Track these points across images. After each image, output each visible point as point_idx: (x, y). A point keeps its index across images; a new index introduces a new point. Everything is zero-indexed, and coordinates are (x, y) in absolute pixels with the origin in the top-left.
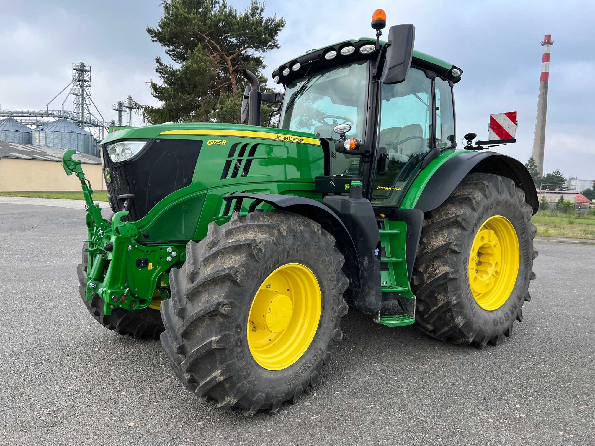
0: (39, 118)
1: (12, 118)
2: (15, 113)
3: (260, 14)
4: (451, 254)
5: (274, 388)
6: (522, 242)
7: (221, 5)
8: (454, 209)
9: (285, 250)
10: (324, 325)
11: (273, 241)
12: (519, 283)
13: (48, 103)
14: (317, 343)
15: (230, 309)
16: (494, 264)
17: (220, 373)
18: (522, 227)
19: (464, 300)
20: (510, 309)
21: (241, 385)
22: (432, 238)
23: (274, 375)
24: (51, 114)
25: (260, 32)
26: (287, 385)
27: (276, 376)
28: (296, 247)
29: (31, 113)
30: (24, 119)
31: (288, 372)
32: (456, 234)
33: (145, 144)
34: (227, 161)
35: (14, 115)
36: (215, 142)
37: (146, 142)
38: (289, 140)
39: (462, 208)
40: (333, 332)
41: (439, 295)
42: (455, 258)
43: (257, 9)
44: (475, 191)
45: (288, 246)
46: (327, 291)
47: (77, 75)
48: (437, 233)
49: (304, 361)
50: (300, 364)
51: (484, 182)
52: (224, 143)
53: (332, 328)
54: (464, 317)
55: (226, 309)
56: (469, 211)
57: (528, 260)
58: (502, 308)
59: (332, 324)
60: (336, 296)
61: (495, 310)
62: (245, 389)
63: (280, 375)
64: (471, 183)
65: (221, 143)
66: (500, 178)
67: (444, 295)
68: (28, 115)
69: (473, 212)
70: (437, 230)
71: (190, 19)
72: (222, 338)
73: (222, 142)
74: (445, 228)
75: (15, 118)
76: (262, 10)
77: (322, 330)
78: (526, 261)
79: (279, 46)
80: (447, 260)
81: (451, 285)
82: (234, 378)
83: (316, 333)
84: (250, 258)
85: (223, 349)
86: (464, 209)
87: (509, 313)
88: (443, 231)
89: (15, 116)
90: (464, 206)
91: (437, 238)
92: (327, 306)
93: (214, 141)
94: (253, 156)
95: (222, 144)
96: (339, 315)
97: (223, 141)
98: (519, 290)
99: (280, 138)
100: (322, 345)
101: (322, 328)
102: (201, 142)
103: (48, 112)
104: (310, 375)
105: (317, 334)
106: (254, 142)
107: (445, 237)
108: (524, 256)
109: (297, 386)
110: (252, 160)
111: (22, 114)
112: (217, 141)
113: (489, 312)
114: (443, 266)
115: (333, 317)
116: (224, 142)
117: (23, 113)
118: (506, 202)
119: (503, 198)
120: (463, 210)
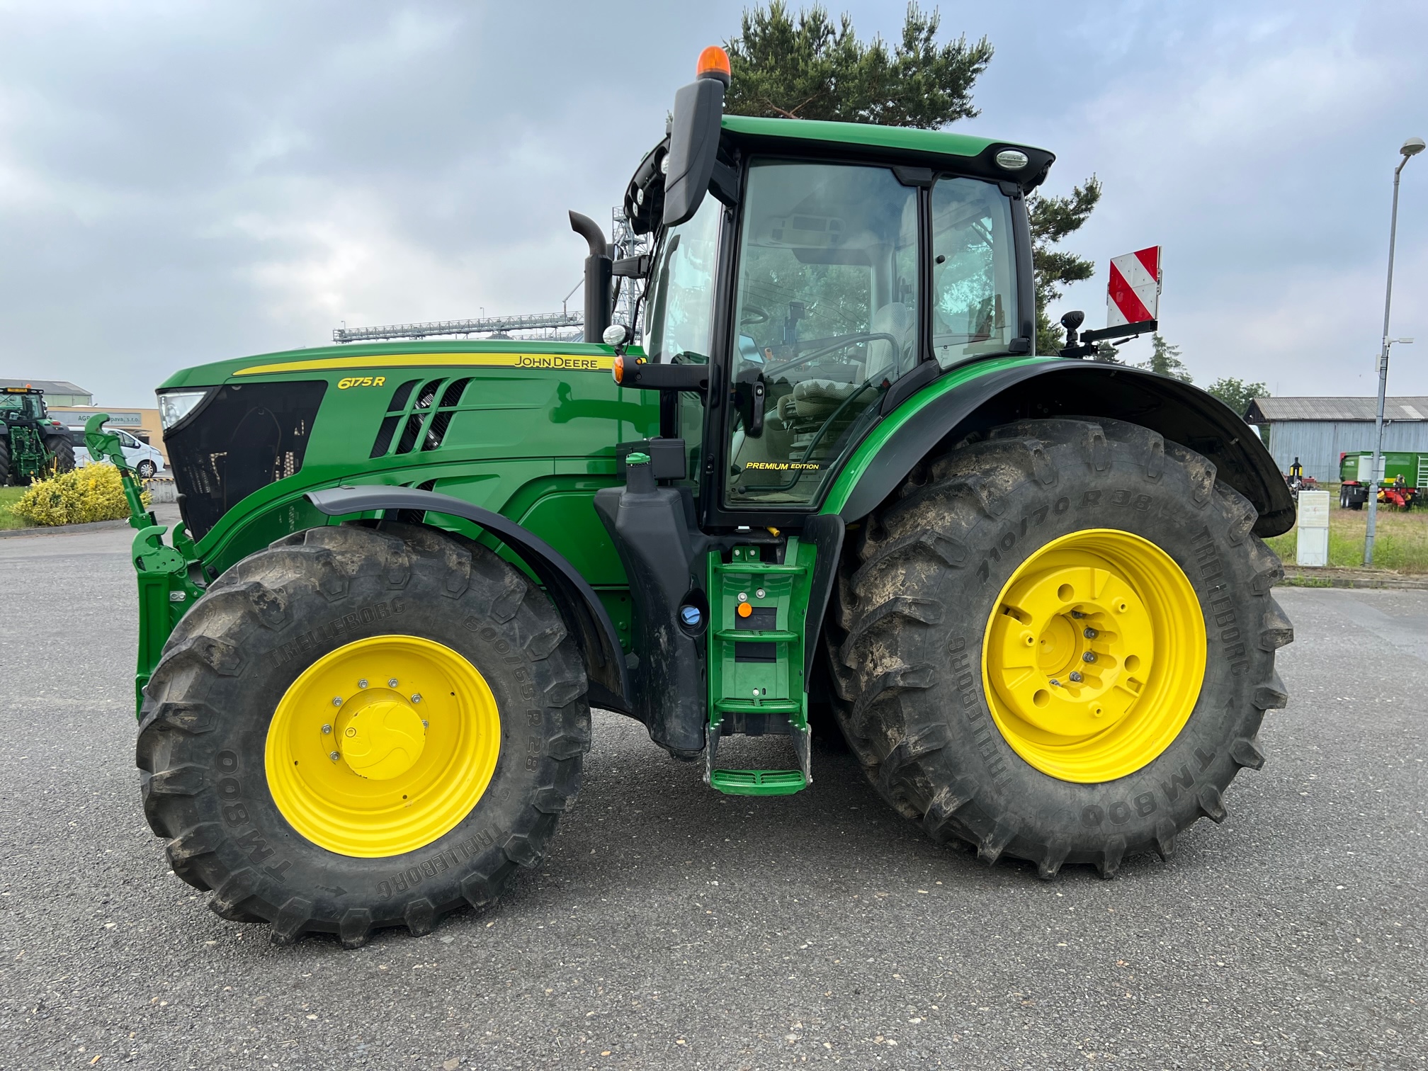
0: (550, 330)
1: (504, 333)
2: (509, 323)
3: (927, 39)
4: (907, 628)
5: (339, 892)
6: (1215, 603)
7: (838, 37)
8: (934, 515)
9: (355, 606)
10: (508, 775)
11: (314, 587)
12: (1205, 714)
13: (565, 298)
14: (486, 813)
15: (195, 719)
16: (1121, 661)
17: (180, 843)
18: (1208, 561)
19: (954, 746)
20: (1164, 786)
21: (241, 874)
22: (877, 587)
23: (349, 865)
24: (571, 319)
25: (915, 87)
26: (380, 890)
27: (354, 868)
28: (388, 602)
29: (536, 322)
30: (526, 333)
31: (395, 863)
32: (923, 576)
33: (202, 397)
34: (386, 419)
35: (507, 327)
36: (356, 381)
37: (204, 393)
38: (552, 365)
39: (951, 510)
40: (536, 792)
41: (888, 728)
42: (917, 638)
43: (919, 29)
44: (1003, 467)
45: (361, 598)
46: (509, 700)
47: (621, 231)
48: (883, 573)
49: (445, 847)
50: (434, 852)
51: (1025, 443)
52: (378, 384)
53: (531, 784)
54: (957, 790)
55: (186, 718)
56: (968, 519)
57: (1242, 654)
58: (1135, 780)
59: (532, 774)
60: (537, 712)
61: (1102, 783)
62: (251, 883)
63: (366, 869)
64: (996, 447)
65: (372, 383)
66: (1095, 429)
67: (898, 730)
68: (532, 324)
69: (982, 522)
70: (884, 567)
71: (753, 82)
72: (180, 775)
73: (373, 381)
74: (901, 561)
75: (509, 334)
76: (932, 30)
77: (501, 785)
78: (1233, 657)
79: (974, 111)
80: (898, 642)
81: (909, 704)
82: (220, 857)
83: (487, 789)
84: (249, 621)
85: (183, 796)
86: (956, 514)
87: (1159, 795)
88: (897, 569)
89: (508, 330)
90: (958, 505)
91: (884, 585)
92: (513, 733)
93: (354, 379)
94: (455, 403)
95: (374, 385)
96: (552, 755)
97: (377, 378)
98: (1204, 734)
99: (527, 362)
100: (502, 819)
101: (502, 779)
102: (323, 385)
103: (566, 316)
104: (459, 878)
105: (488, 792)
106: (454, 377)
107: (898, 584)
108: (1225, 641)
109: (412, 896)
110: (451, 414)
111: (521, 325)
112: (361, 379)
113: (1079, 786)
114: (890, 657)
115: (533, 759)
116: (380, 381)
117: (522, 322)
118: (1126, 494)
119: (1109, 481)
120: (953, 515)
